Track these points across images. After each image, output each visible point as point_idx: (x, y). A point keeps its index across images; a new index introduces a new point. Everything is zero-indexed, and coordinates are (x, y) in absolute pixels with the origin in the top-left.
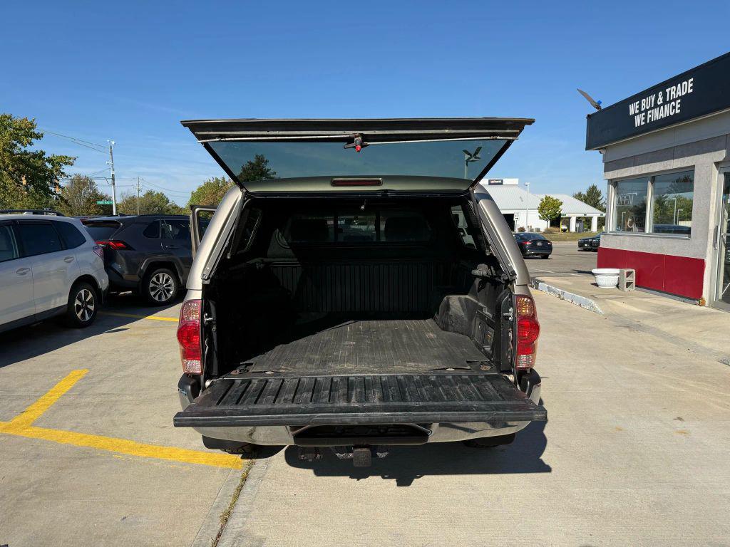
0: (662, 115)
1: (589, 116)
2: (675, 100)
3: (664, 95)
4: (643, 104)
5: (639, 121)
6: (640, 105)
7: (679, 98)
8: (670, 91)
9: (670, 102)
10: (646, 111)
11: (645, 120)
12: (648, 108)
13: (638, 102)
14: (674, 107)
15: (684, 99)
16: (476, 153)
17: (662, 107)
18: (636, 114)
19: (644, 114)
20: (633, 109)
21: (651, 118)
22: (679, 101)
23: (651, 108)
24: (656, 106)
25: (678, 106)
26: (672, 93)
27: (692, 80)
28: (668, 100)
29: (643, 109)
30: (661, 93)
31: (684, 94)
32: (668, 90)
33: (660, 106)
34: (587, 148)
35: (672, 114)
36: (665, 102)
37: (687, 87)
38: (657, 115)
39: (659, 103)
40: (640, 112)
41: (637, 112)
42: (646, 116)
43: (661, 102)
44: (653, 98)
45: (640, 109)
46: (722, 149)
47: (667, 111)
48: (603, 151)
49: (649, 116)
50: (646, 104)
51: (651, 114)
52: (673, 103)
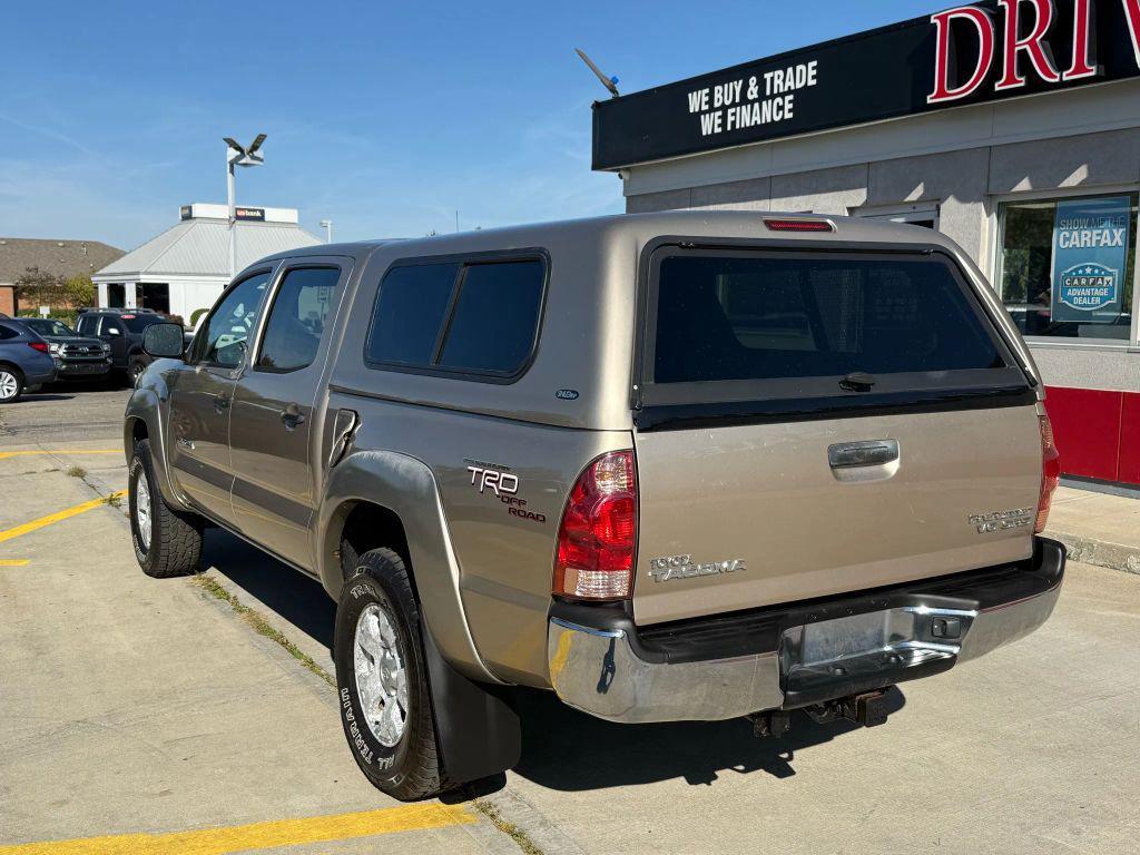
0: (756, 119)
1: (597, 106)
2: (783, 95)
3: (761, 84)
4: (717, 96)
5: (709, 125)
6: (711, 95)
7: (790, 92)
8: (772, 79)
9: (773, 97)
10: (724, 108)
11: (723, 125)
12: (727, 103)
13: (707, 91)
14: (780, 108)
15: (801, 95)
16: (255, 148)
17: (756, 105)
18: (701, 112)
19: (720, 113)
20: (696, 101)
21: (734, 123)
22: (791, 97)
23: (734, 104)
24: (744, 101)
25: (788, 106)
26: (776, 82)
27: (814, 63)
28: (768, 93)
29: (717, 105)
30: (754, 78)
31: (799, 86)
32: (768, 76)
33: (752, 102)
34: (594, 167)
35: (777, 119)
36: (762, 97)
37: (806, 75)
38: (745, 118)
39: (750, 97)
40: (712, 109)
41: (705, 107)
42: (724, 117)
43: (756, 96)
44: (738, 86)
45: (711, 102)
46: (861, 187)
47: (768, 113)
48: (626, 175)
49: (730, 119)
50: (723, 94)
51: (734, 114)
52: (779, 100)
